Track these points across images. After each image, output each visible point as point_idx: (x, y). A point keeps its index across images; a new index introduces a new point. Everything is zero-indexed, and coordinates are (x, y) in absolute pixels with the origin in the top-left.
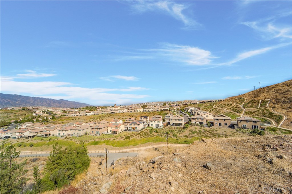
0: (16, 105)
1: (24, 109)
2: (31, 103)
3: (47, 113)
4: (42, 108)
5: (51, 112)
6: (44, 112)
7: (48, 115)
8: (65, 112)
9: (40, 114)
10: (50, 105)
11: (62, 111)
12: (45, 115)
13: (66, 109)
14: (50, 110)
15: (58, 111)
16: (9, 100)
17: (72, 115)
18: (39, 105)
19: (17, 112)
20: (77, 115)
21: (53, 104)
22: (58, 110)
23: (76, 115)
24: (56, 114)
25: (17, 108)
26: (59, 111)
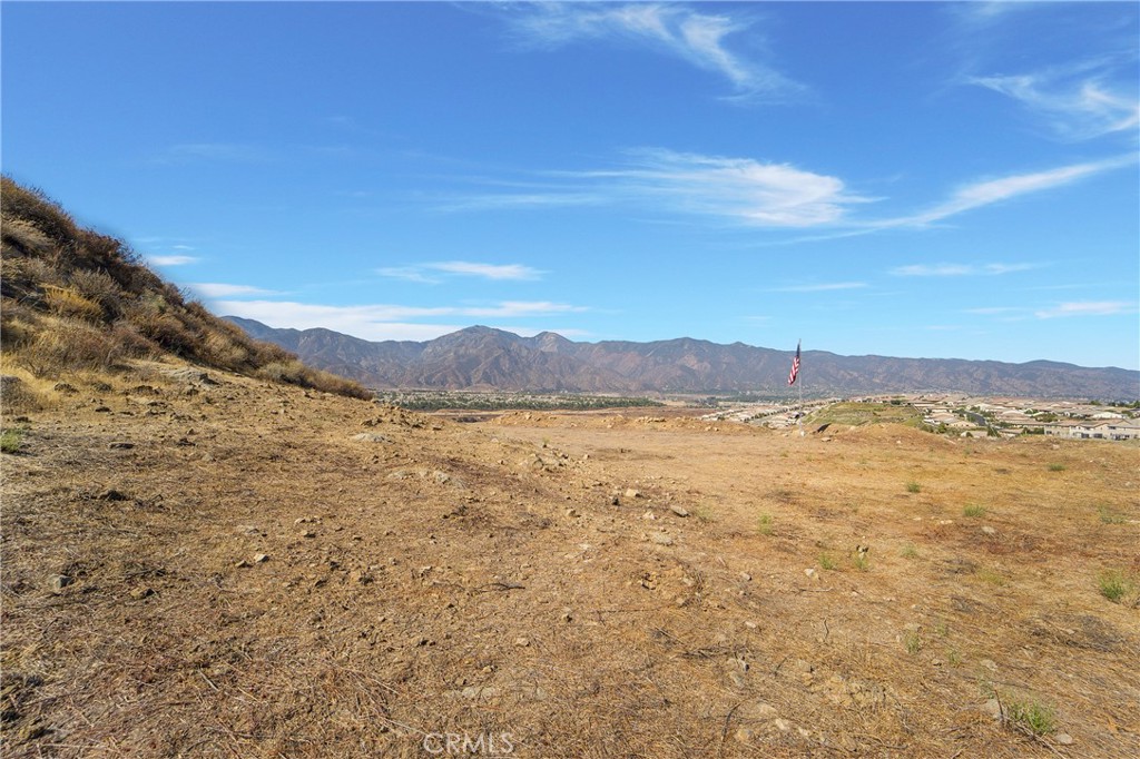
0: (873, 388)
1: (898, 403)
2: (916, 381)
3: (972, 419)
4: (952, 399)
5: (988, 414)
6: (960, 413)
7: (973, 425)
8: (1049, 417)
9: (947, 420)
10: (985, 389)
11: (1036, 411)
12: (963, 423)
13: (1052, 407)
14: (984, 407)
15: (1014, 411)
16: (855, 374)
17: (1071, 431)
18: (943, 388)
19: (879, 410)
20: (1100, 436)
21: (998, 384)
22: (1018, 409)
23: (1091, 432)
24: (1004, 425)
25: (879, 398)
26: (1022, 412)
